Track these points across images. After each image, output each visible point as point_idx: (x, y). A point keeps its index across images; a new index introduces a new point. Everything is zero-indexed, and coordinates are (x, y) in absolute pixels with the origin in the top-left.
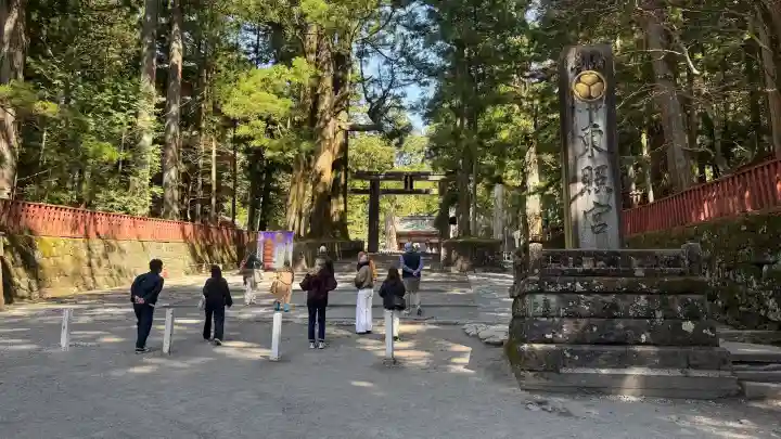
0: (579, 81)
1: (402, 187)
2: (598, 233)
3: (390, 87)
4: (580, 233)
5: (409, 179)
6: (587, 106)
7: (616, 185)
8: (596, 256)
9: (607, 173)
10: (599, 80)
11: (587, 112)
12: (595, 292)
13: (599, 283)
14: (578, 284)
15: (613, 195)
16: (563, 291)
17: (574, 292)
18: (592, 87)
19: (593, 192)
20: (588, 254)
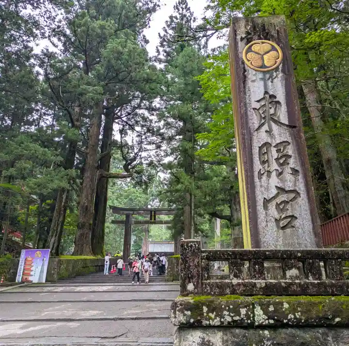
0: (249, 50)
1: (148, 219)
2: (283, 228)
3: (140, 151)
4: (260, 227)
5: (153, 213)
6: (261, 76)
7: (303, 164)
8: (285, 258)
9: (290, 150)
10: (274, 48)
11: (262, 83)
12: (287, 326)
13: (293, 310)
14: (258, 311)
15: (300, 177)
16: (234, 325)
17: (251, 326)
18: (265, 57)
19: (274, 174)
20: (274, 256)
